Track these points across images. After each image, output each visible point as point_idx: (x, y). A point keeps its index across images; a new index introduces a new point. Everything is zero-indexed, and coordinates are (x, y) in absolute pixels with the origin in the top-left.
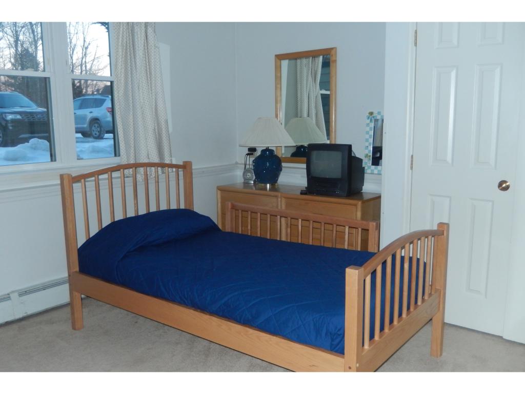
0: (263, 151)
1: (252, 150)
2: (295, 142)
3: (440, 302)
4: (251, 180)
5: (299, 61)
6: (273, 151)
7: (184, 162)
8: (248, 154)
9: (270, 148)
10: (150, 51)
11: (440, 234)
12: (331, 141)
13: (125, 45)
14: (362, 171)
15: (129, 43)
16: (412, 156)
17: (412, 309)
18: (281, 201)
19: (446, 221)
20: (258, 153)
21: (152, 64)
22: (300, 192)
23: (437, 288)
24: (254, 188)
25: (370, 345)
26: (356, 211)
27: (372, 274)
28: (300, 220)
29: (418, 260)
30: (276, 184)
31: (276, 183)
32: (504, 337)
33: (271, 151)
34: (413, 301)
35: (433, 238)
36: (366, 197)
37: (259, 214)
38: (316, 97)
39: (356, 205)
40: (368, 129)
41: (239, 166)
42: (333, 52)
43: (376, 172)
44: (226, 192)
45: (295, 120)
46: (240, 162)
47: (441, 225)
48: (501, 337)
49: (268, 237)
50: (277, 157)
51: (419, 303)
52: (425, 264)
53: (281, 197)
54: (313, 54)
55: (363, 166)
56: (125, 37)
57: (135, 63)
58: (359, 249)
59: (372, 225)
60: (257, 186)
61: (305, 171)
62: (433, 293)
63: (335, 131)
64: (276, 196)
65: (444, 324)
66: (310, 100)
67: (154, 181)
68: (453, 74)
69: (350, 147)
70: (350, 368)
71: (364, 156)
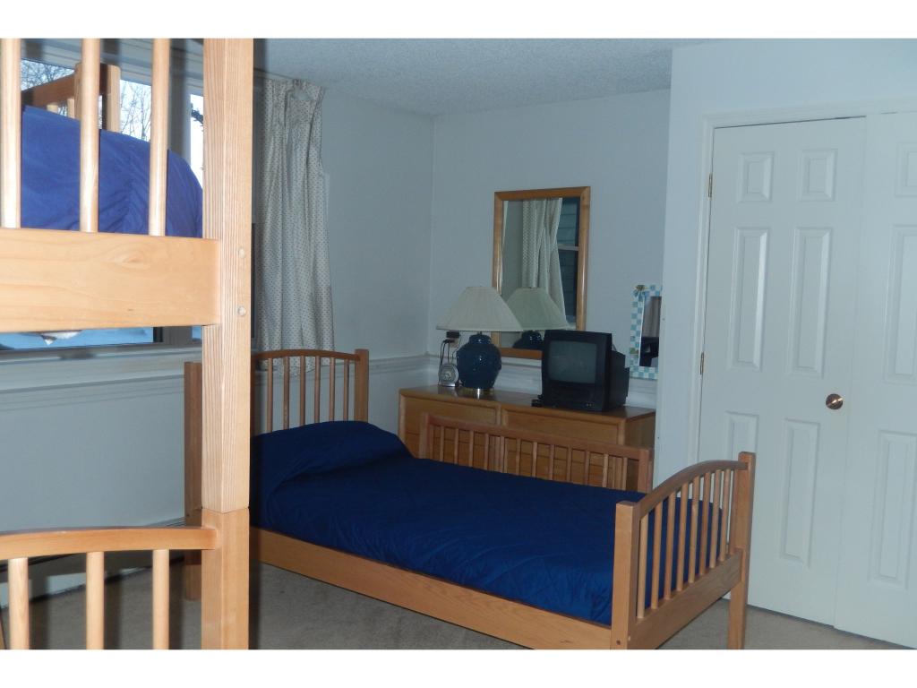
0: (472, 338)
1: (453, 336)
2: (523, 326)
3: (741, 566)
4: (451, 381)
5: (526, 204)
6: (488, 337)
7: (357, 350)
8: (446, 342)
9: (483, 334)
10: (311, 182)
11: (743, 467)
12: (577, 327)
13: (275, 171)
14: (626, 374)
15: (283, 169)
16: (703, 354)
17: (702, 573)
18: (501, 416)
19: (751, 450)
20: (464, 340)
21: (314, 205)
22: (531, 402)
23: (738, 547)
24: (456, 394)
25: (645, 616)
26: (618, 434)
27: (650, 514)
28: (535, 444)
29: (711, 506)
30: (491, 390)
31: (491, 387)
32: (835, 627)
33: (485, 338)
34: (703, 563)
35: (732, 472)
36: (630, 414)
37: (472, 433)
38: (551, 255)
39: (617, 425)
40: (635, 310)
41: (431, 359)
42: (585, 192)
43: (646, 376)
44: (413, 398)
45: (519, 292)
46: (433, 353)
47: (744, 455)
48: (831, 627)
49: (485, 468)
50: (493, 347)
51: (712, 565)
52: (720, 512)
53: (502, 408)
54: (547, 195)
55: (626, 366)
56: (277, 159)
57: (290, 199)
58: (624, 489)
59: (644, 452)
60: (461, 391)
61: (540, 370)
62: (731, 553)
63: (585, 312)
64: (494, 408)
65: (747, 607)
66: (541, 260)
67: (314, 377)
68: (764, 239)
69: (609, 337)
70: (619, 642)
71: (628, 351)
